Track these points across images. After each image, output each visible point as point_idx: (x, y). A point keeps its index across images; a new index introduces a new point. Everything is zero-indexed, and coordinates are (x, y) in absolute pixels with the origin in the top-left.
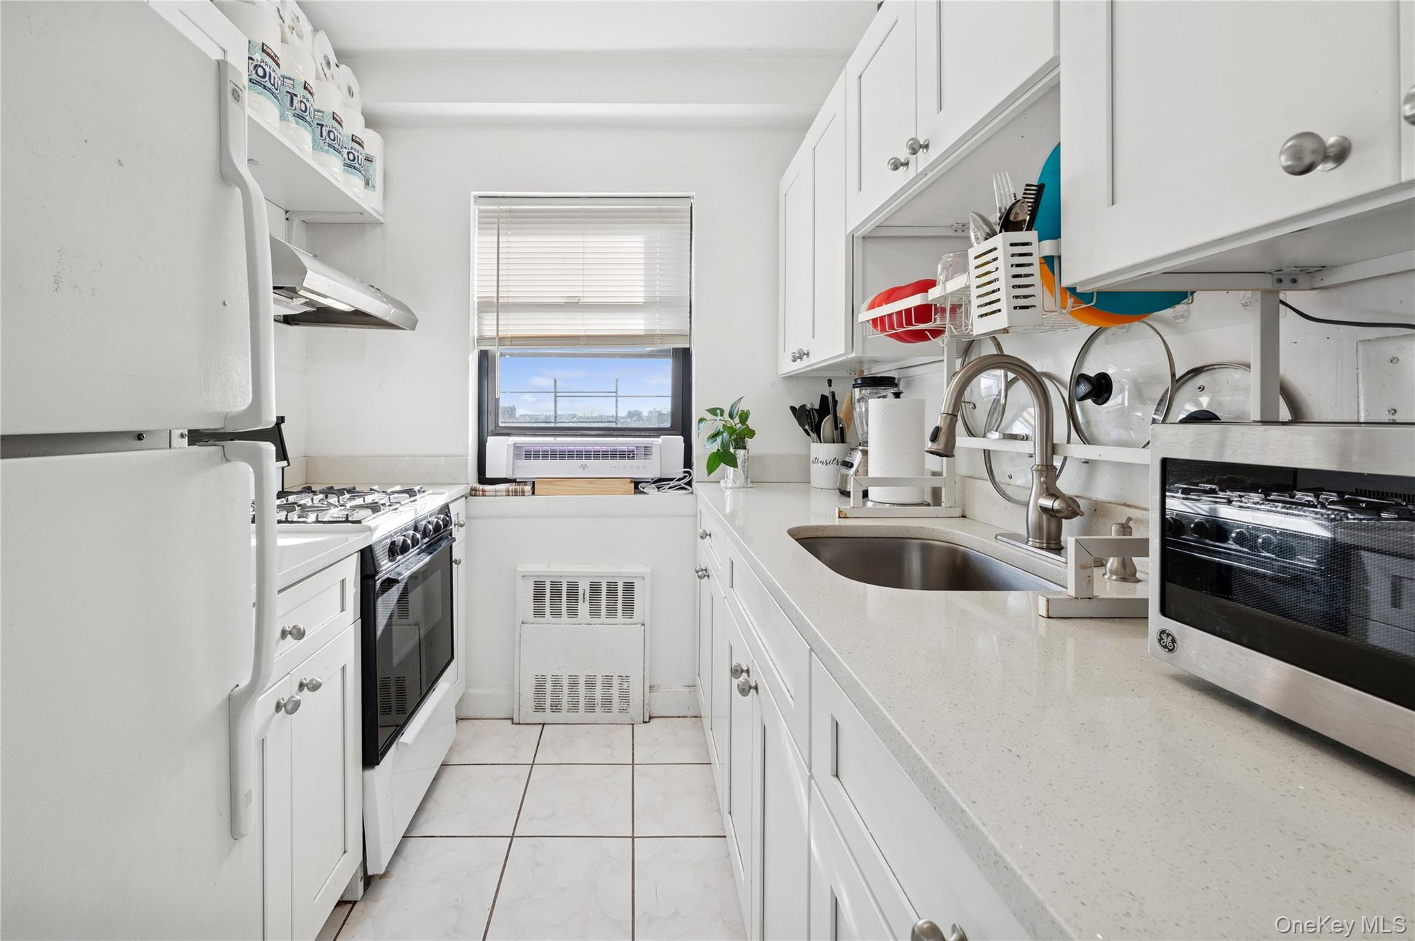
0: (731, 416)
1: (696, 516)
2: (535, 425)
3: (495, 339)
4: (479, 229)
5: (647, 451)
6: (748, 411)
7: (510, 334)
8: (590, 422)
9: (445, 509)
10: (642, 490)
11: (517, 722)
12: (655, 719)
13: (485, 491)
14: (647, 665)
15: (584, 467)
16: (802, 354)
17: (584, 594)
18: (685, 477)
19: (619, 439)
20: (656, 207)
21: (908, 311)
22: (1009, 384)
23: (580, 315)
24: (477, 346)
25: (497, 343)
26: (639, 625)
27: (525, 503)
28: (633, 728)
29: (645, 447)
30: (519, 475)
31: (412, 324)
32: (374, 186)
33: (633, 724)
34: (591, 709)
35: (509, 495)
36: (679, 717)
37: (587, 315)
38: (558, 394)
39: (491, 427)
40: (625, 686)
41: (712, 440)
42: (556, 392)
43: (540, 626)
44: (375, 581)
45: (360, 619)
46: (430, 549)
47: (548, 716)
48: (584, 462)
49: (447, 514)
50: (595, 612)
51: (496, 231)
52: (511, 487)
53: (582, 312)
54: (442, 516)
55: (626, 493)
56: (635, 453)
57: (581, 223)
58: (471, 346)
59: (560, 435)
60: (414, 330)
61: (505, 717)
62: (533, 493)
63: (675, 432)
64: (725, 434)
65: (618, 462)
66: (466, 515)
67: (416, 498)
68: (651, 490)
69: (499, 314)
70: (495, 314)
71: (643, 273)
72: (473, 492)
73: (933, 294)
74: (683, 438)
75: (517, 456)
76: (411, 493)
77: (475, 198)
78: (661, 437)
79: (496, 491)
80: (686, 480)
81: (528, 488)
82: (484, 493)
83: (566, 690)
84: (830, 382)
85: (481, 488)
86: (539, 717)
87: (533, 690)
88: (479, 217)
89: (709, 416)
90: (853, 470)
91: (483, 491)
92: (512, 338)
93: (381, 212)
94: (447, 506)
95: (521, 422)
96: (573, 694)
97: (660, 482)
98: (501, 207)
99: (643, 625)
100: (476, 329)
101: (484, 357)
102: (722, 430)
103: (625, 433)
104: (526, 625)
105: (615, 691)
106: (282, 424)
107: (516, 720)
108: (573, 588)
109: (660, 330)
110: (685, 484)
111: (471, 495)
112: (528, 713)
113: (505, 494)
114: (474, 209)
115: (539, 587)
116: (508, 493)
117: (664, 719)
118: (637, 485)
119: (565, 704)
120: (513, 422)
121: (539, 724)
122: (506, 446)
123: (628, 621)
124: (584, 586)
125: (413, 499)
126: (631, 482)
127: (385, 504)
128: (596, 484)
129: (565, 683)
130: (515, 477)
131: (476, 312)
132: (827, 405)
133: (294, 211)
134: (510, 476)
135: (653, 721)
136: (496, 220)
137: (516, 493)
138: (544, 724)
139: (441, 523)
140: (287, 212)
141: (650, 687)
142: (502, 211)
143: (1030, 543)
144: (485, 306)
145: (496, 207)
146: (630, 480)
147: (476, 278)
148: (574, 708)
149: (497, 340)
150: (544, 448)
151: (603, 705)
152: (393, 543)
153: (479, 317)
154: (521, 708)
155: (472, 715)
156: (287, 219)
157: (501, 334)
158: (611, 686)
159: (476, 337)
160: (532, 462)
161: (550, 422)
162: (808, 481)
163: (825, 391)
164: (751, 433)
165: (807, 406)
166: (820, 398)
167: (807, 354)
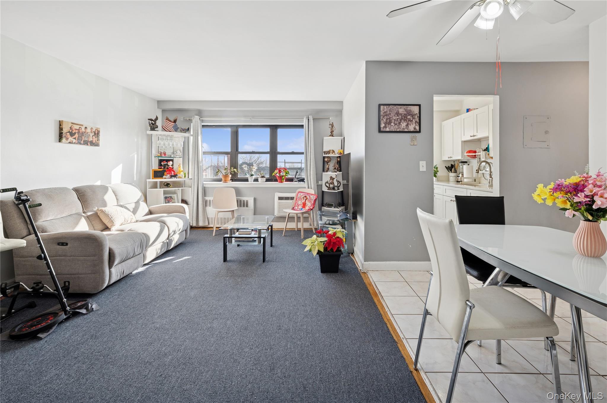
6: (438, 167)
21: (473, 155)
22: (486, 164)
73: (476, 154)
84: (454, 162)
90: (459, 178)
132: (452, 166)
162: (449, 181)
163: (453, 164)
164: (438, 171)
165: (449, 166)
166: (452, 165)
167: (452, 157)
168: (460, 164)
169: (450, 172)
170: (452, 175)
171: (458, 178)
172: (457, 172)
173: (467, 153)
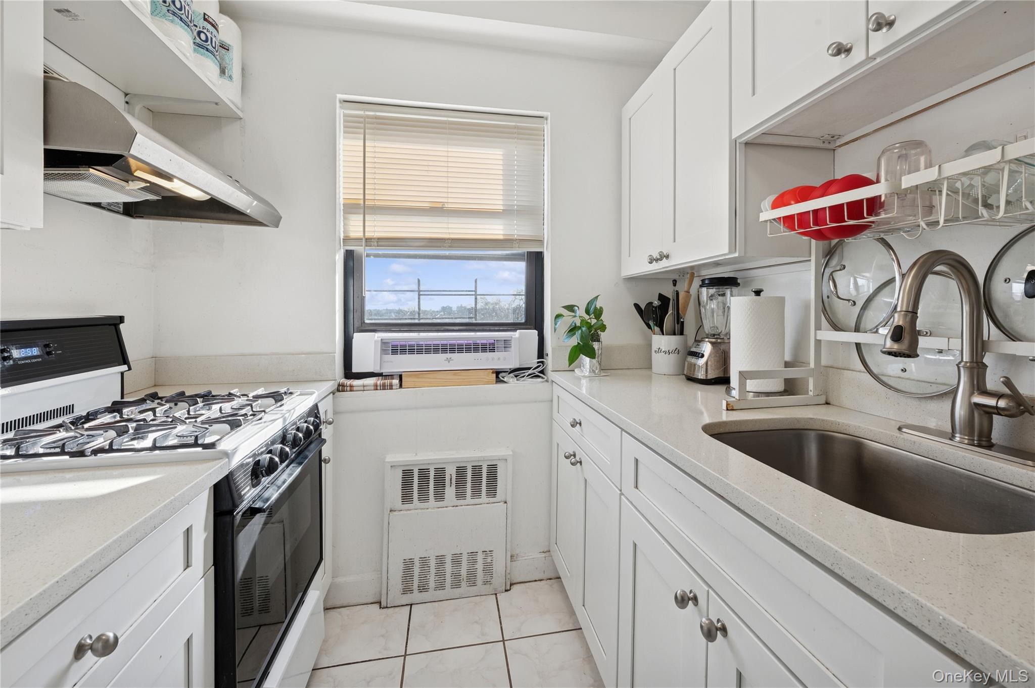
0: (587, 312)
1: (552, 401)
2: (399, 322)
3: (362, 239)
4: (344, 132)
5: (507, 344)
6: (601, 308)
7: (377, 235)
8: (452, 318)
9: (314, 411)
10: (502, 379)
11: (385, 606)
12: (515, 586)
13: (353, 387)
14: (509, 539)
15: (449, 360)
16: (663, 256)
17: (451, 479)
18: (539, 366)
19: (478, 333)
20: (514, 124)
23: (445, 219)
24: (344, 246)
25: (364, 243)
26: (502, 503)
27: (394, 396)
28: (497, 598)
29: (504, 341)
30: (386, 370)
31: (275, 221)
32: (231, 77)
33: (496, 594)
34: (456, 584)
35: (377, 389)
36: (536, 581)
37: (451, 220)
38: (421, 293)
39: (357, 324)
40: (489, 560)
41: (570, 334)
42: (419, 291)
43: (409, 512)
44: (234, 517)
45: (213, 567)
46: (299, 458)
47: (416, 596)
48: (449, 355)
49: (317, 416)
50: (460, 495)
51: (362, 136)
52: (379, 381)
53: (448, 217)
54: (312, 419)
55: (488, 383)
56: (496, 346)
57: (445, 134)
58: (337, 247)
59: (423, 330)
60: (278, 227)
61: (372, 601)
62: (401, 386)
63: (530, 327)
64: (584, 329)
65: (480, 355)
66: (334, 411)
67: (283, 402)
68: (508, 378)
69: (366, 215)
70: (362, 216)
71: (502, 183)
72: (341, 388)
74: (537, 332)
75: (384, 351)
76: (277, 397)
77: (340, 102)
78: (518, 331)
79: (364, 386)
80: (540, 369)
81: (396, 382)
82: (352, 388)
83: (433, 570)
84: (675, 282)
85: (348, 383)
86: (407, 599)
87: (401, 574)
88: (344, 121)
89: (565, 312)
90: (701, 362)
91: (351, 386)
92: (378, 239)
93: (240, 105)
94: (316, 407)
95: (387, 319)
96: (440, 574)
97: (517, 372)
98: (367, 113)
99: (506, 502)
100: (342, 229)
101: (349, 256)
102: (578, 324)
103: (485, 328)
104: (395, 513)
105: (480, 566)
106: (121, 324)
107: (384, 604)
108: (440, 474)
109: (517, 235)
110: (539, 372)
111: (338, 390)
112: (395, 595)
113: (373, 388)
114: (340, 112)
115: (407, 475)
116: (376, 387)
117: (522, 585)
118: (498, 374)
119: (432, 584)
120: (379, 319)
121: (407, 605)
122: (374, 342)
123: (492, 500)
124: (451, 471)
125: (279, 404)
126: (493, 373)
127: (246, 414)
128: (460, 376)
129: (433, 563)
130: (381, 371)
131: (342, 213)
132: (666, 303)
133: (135, 95)
134: (377, 370)
135: (515, 587)
136: (362, 125)
137: (384, 387)
138: (411, 605)
139: (312, 427)
140: (126, 95)
141: (511, 556)
142: (368, 117)
143: (958, 439)
144: (351, 208)
145: (361, 113)
146: (491, 371)
147: (341, 179)
148: (440, 586)
149: (364, 241)
150: (410, 343)
151: (469, 580)
152: (257, 463)
153: (345, 218)
154: (389, 592)
155: (338, 603)
156: (127, 103)
157: (368, 235)
158: (475, 562)
159: (342, 238)
160: (399, 357)
161: (415, 319)
162: (649, 367)
163: (668, 292)
164: (603, 328)
165: (651, 303)
166: (662, 297)
167: (667, 257)
168: (704, 290)
169: (657, 329)
170: (663, 342)
171: (692, 360)
172: (686, 331)
173: (776, 205)
